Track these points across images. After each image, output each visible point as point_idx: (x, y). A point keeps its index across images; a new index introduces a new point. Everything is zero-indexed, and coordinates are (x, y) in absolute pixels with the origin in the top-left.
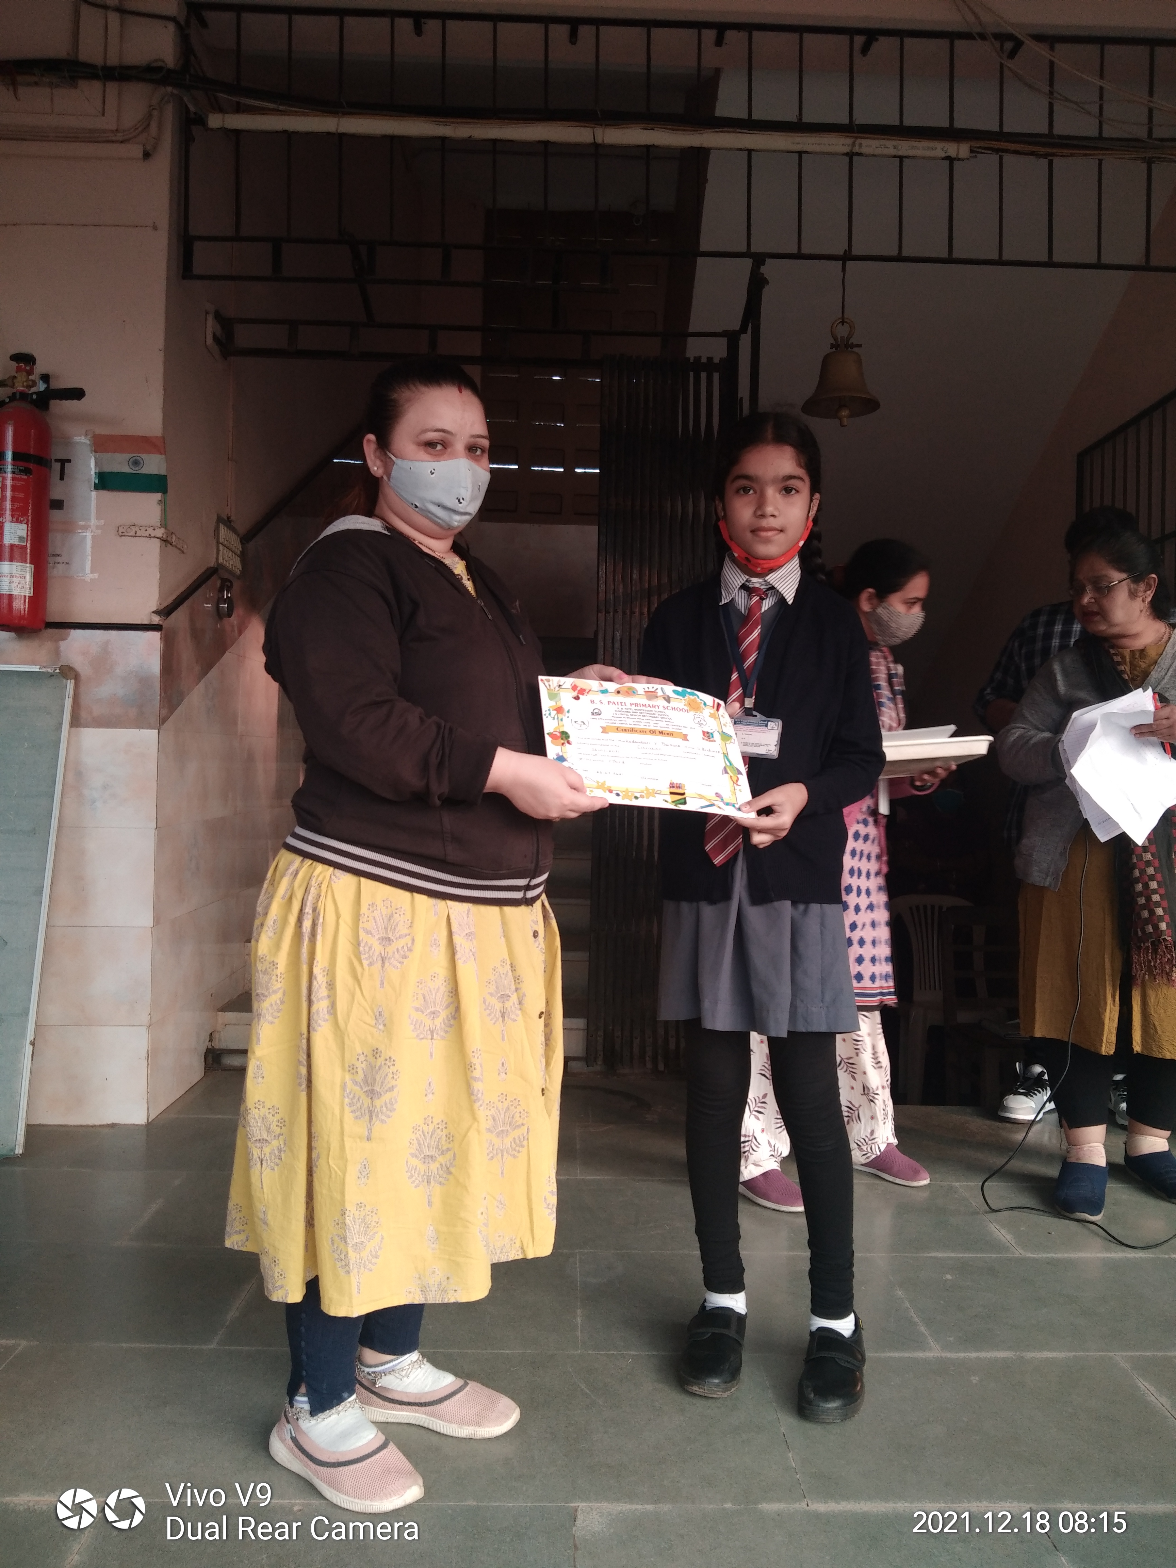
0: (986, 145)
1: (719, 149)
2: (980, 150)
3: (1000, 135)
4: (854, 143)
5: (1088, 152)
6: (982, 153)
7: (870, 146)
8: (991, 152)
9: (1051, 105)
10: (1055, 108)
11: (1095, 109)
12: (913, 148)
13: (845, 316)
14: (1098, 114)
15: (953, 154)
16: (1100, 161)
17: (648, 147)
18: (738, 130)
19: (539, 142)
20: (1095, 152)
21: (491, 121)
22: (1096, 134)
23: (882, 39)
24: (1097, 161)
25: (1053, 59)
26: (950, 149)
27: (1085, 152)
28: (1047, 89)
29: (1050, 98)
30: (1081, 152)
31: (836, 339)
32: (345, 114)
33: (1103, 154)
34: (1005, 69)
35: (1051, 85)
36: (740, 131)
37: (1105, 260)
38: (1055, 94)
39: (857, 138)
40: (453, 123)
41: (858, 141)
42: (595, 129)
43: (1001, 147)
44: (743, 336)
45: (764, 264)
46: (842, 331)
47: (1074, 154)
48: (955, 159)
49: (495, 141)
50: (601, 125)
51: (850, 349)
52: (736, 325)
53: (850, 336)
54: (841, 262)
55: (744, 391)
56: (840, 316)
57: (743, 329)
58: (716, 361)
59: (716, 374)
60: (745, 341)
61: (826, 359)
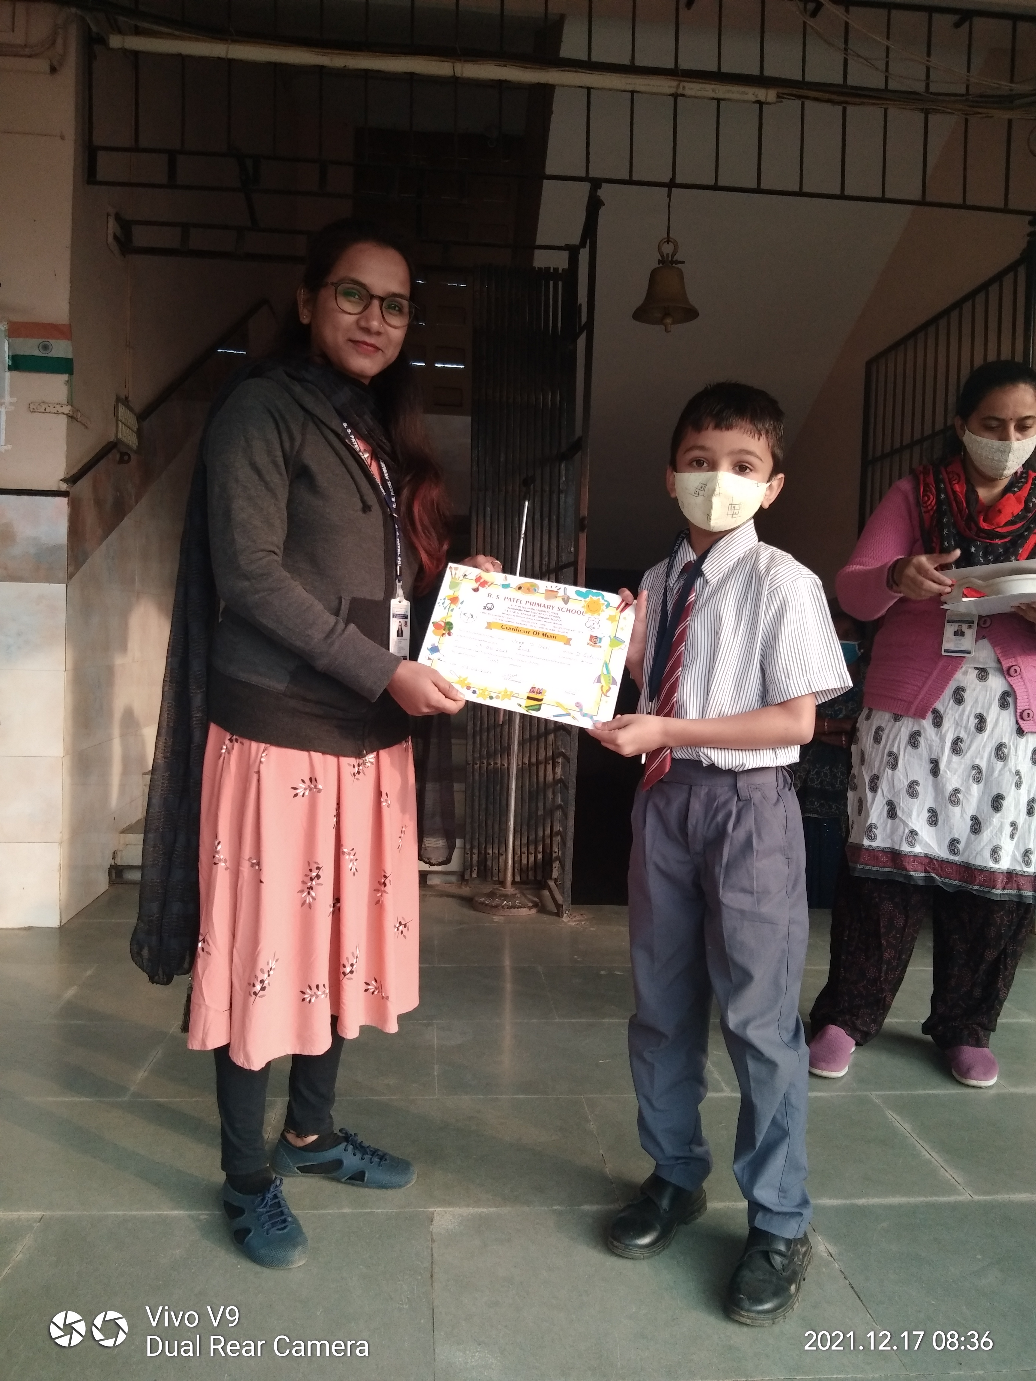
0: (792, 93)
1: (564, 86)
2: (785, 96)
3: (802, 84)
4: (679, 85)
5: (876, 102)
6: (787, 98)
7: (692, 89)
8: (795, 98)
9: (845, 60)
10: (850, 62)
11: (882, 65)
12: (727, 91)
13: (671, 236)
14: (884, 70)
15: (763, 99)
16: (886, 110)
17: (501, 82)
18: (579, 70)
20: (882, 102)
21: (363, 53)
22: (883, 86)
24: (883, 110)
25: (847, 20)
26: (761, 94)
27: (873, 102)
28: (842, 45)
29: (845, 54)
30: (870, 101)
31: (662, 255)
32: (234, 41)
33: (888, 104)
34: (808, 27)
35: (846, 42)
36: (581, 71)
37: (888, 195)
38: (849, 51)
39: (682, 81)
40: (329, 53)
41: (682, 84)
42: (455, 64)
43: (802, 94)
44: (581, 251)
46: (668, 249)
47: (865, 102)
48: (763, 103)
49: (368, 72)
50: (460, 60)
51: (674, 265)
52: (576, 241)
53: (674, 254)
54: (667, 189)
55: (582, 298)
56: (666, 235)
57: (583, 244)
58: (560, 271)
59: (560, 283)
60: (584, 255)
61: (654, 273)
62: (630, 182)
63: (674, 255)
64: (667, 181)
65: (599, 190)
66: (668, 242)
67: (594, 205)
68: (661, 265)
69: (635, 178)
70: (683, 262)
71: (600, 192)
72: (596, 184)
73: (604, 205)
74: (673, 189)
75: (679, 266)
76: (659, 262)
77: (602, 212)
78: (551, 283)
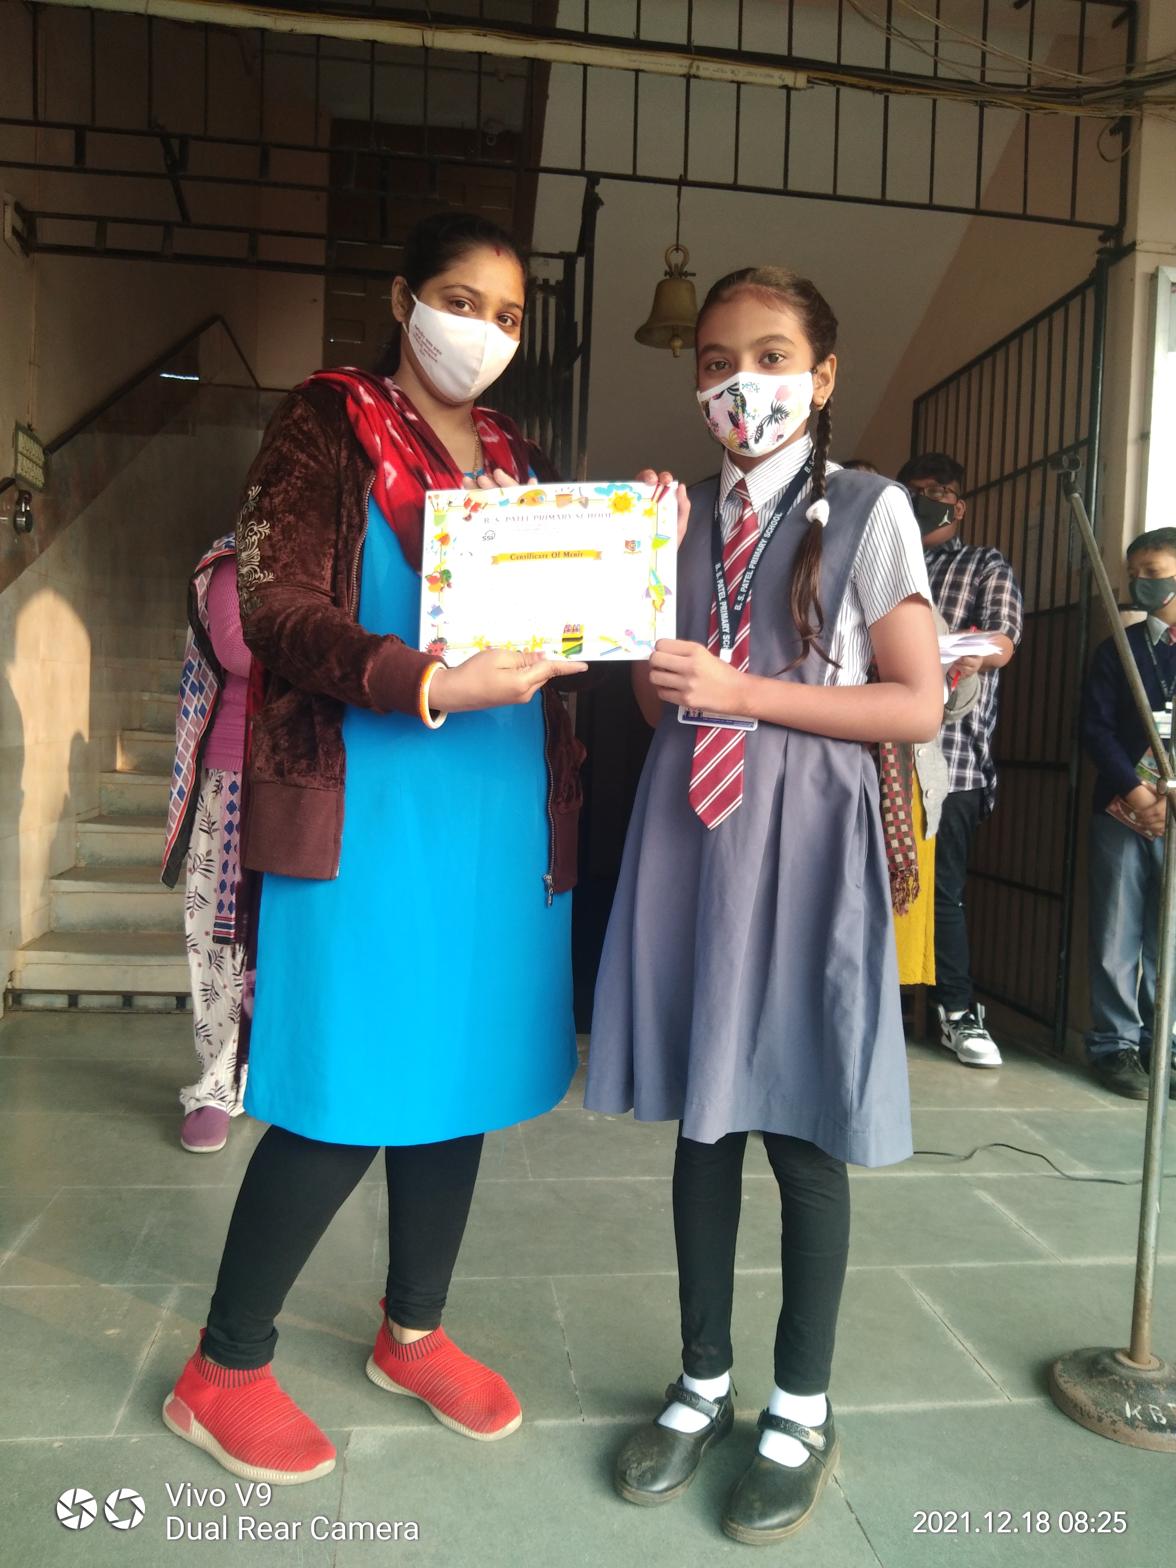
0: (825, 77)
1: (559, 62)
2: (820, 82)
3: (838, 68)
4: (691, 64)
5: (923, 91)
6: (818, 84)
7: (708, 69)
8: (829, 84)
9: (888, 41)
10: (893, 44)
11: (930, 49)
12: (751, 74)
13: (680, 243)
14: (933, 53)
15: (791, 84)
16: (935, 101)
17: (480, 54)
18: (573, 43)
19: (366, 41)
20: (931, 92)
21: (315, 15)
22: (931, 74)
24: (931, 101)
26: (789, 77)
27: (921, 91)
28: (884, 24)
29: (888, 33)
30: (917, 90)
31: (670, 266)
33: (938, 95)
35: (889, 20)
36: (578, 44)
37: (936, 201)
38: (892, 29)
39: (695, 59)
40: (273, 13)
41: (696, 63)
42: (425, 31)
43: (838, 79)
44: (578, 260)
46: (676, 258)
47: (912, 92)
48: (792, 88)
49: (318, 37)
50: (431, 28)
51: (684, 277)
52: (572, 248)
53: (683, 261)
54: (676, 187)
56: (674, 242)
57: (579, 252)
58: (552, 283)
59: (552, 298)
60: (581, 264)
61: (660, 287)
62: (634, 178)
63: (683, 265)
64: (678, 178)
65: (597, 187)
66: (677, 250)
67: (591, 204)
68: (668, 277)
69: (639, 173)
70: (694, 274)
72: (593, 178)
73: (603, 204)
74: (684, 188)
75: (690, 278)
76: (667, 273)
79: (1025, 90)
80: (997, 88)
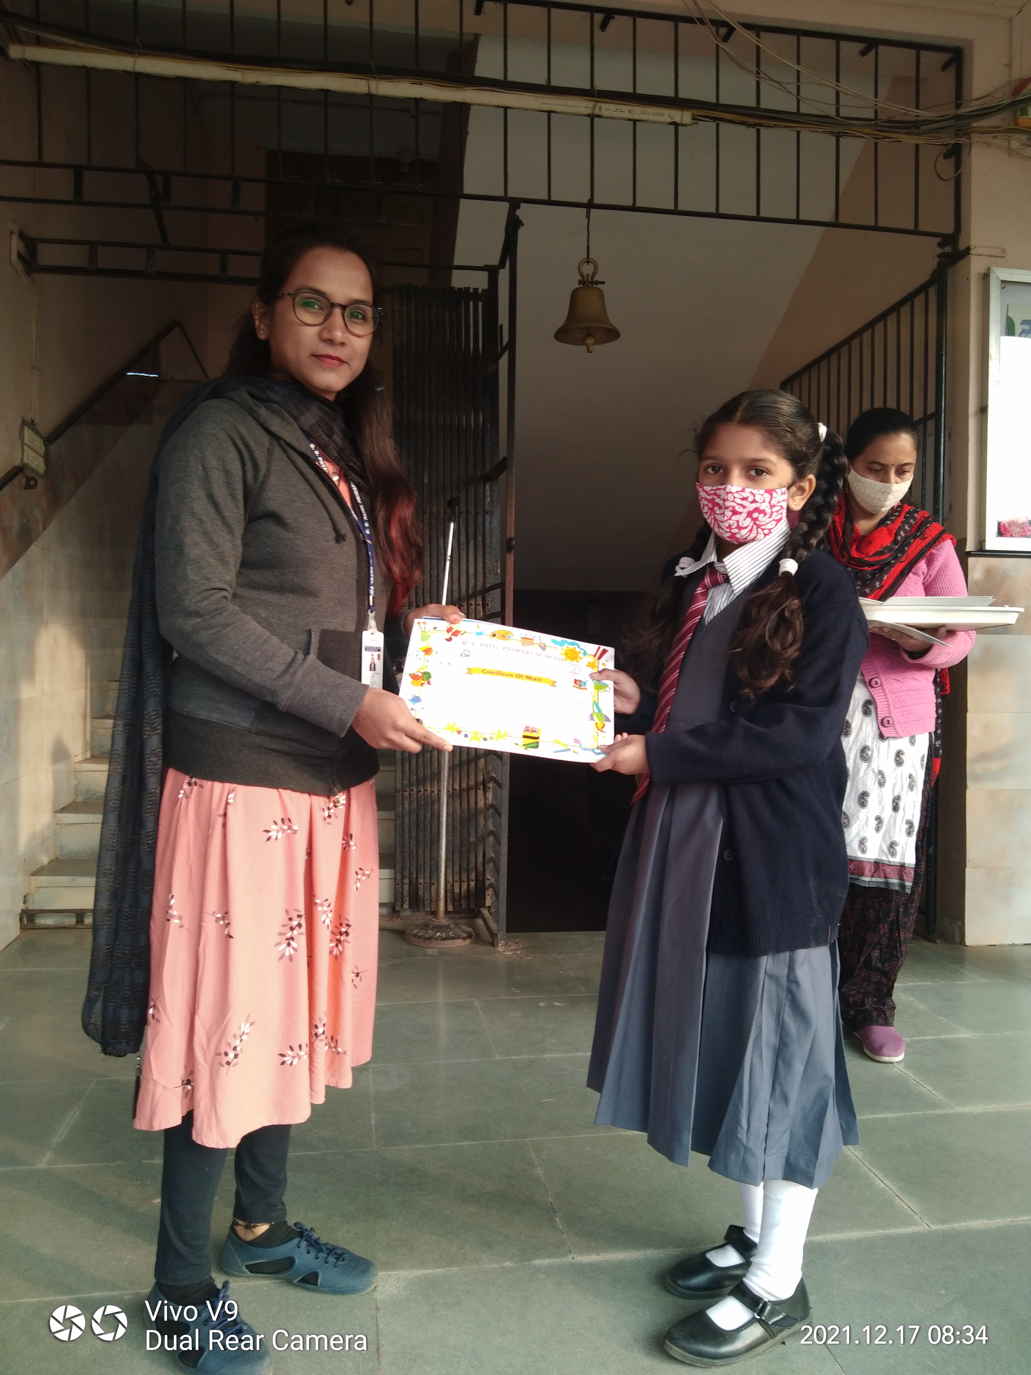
0: (707, 115)
1: (479, 105)
2: (700, 118)
3: (716, 106)
4: (595, 106)
5: (789, 125)
6: (701, 120)
7: (609, 110)
8: (708, 120)
9: (758, 83)
10: (762, 86)
11: (793, 89)
12: (644, 113)
13: (590, 257)
14: (795, 93)
15: (678, 121)
16: (798, 133)
17: (418, 101)
18: (496, 90)
19: (320, 90)
20: (795, 125)
21: (276, 69)
22: (795, 110)
23: (617, 17)
24: (796, 133)
25: (759, 44)
26: (676, 115)
27: (787, 124)
28: (755, 69)
29: (757, 77)
30: (783, 124)
31: (582, 276)
32: (141, 54)
33: (801, 127)
34: (721, 51)
35: (758, 66)
36: (499, 90)
37: (802, 217)
38: (761, 74)
39: (598, 102)
40: (240, 68)
41: (598, 105)
42: (370, 82)
43: (717, 116)
44: (501, 271)
45: (519, 209)
46: (588, 269)
47: (778, 125)
48: (679, 124)
49: (280, 88)
50: (375, 78)
51: (594, 285)
52: (495, 261)
53: (594, 274)
54: (585, 210)
55: (503, 318)
56: (586, 257)
57: (502, 265)
58: (480, 292)
59: (480, 303)
60: (504, 276)
61: (575, 294)
62: (549, 202)
63: (593, 276)
64: (586, 202)
65: (518, 210)
66: (588, 262)
67: (513, 225)
68: (581, 285)
69: (554, 198)
70: (603, 283)
71: (518, 212)
72: (515, 203)
73: (523, 225)
74: (592, 210)
75: (599, 286)
76: (580, 282)
77: (522, 232)
78: (471, 303)
79: (873, 123)
80: (850, 121)
